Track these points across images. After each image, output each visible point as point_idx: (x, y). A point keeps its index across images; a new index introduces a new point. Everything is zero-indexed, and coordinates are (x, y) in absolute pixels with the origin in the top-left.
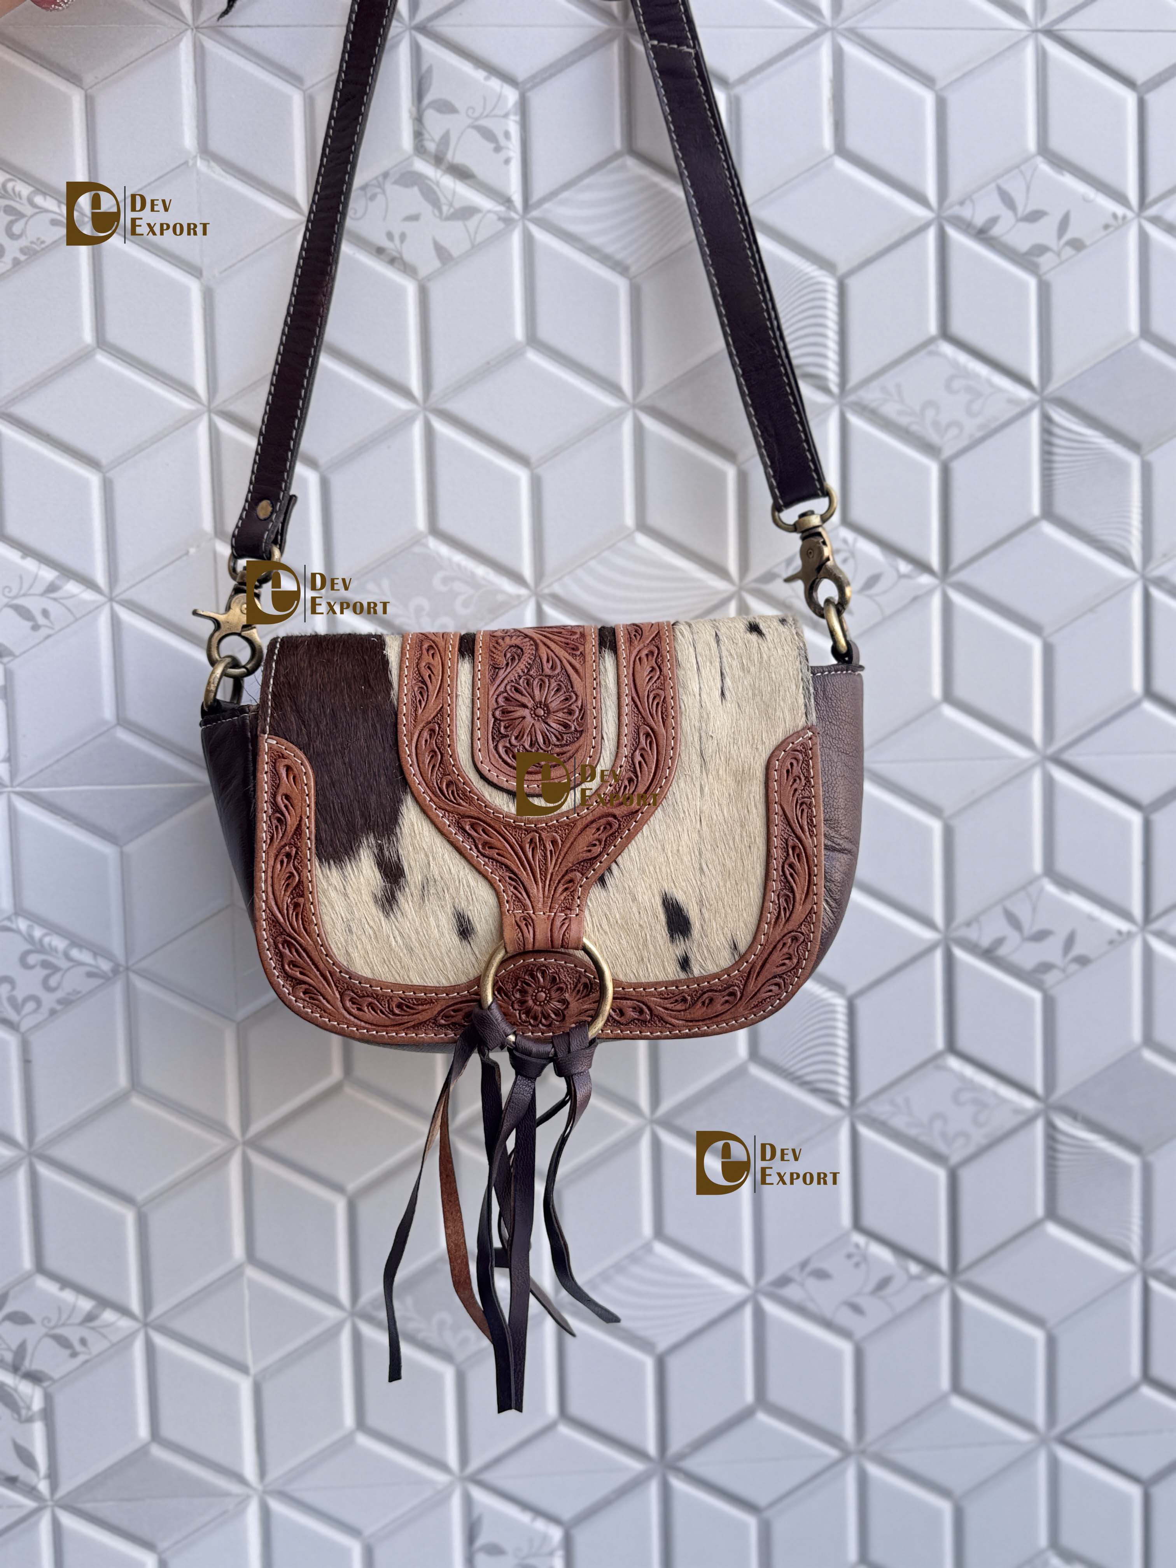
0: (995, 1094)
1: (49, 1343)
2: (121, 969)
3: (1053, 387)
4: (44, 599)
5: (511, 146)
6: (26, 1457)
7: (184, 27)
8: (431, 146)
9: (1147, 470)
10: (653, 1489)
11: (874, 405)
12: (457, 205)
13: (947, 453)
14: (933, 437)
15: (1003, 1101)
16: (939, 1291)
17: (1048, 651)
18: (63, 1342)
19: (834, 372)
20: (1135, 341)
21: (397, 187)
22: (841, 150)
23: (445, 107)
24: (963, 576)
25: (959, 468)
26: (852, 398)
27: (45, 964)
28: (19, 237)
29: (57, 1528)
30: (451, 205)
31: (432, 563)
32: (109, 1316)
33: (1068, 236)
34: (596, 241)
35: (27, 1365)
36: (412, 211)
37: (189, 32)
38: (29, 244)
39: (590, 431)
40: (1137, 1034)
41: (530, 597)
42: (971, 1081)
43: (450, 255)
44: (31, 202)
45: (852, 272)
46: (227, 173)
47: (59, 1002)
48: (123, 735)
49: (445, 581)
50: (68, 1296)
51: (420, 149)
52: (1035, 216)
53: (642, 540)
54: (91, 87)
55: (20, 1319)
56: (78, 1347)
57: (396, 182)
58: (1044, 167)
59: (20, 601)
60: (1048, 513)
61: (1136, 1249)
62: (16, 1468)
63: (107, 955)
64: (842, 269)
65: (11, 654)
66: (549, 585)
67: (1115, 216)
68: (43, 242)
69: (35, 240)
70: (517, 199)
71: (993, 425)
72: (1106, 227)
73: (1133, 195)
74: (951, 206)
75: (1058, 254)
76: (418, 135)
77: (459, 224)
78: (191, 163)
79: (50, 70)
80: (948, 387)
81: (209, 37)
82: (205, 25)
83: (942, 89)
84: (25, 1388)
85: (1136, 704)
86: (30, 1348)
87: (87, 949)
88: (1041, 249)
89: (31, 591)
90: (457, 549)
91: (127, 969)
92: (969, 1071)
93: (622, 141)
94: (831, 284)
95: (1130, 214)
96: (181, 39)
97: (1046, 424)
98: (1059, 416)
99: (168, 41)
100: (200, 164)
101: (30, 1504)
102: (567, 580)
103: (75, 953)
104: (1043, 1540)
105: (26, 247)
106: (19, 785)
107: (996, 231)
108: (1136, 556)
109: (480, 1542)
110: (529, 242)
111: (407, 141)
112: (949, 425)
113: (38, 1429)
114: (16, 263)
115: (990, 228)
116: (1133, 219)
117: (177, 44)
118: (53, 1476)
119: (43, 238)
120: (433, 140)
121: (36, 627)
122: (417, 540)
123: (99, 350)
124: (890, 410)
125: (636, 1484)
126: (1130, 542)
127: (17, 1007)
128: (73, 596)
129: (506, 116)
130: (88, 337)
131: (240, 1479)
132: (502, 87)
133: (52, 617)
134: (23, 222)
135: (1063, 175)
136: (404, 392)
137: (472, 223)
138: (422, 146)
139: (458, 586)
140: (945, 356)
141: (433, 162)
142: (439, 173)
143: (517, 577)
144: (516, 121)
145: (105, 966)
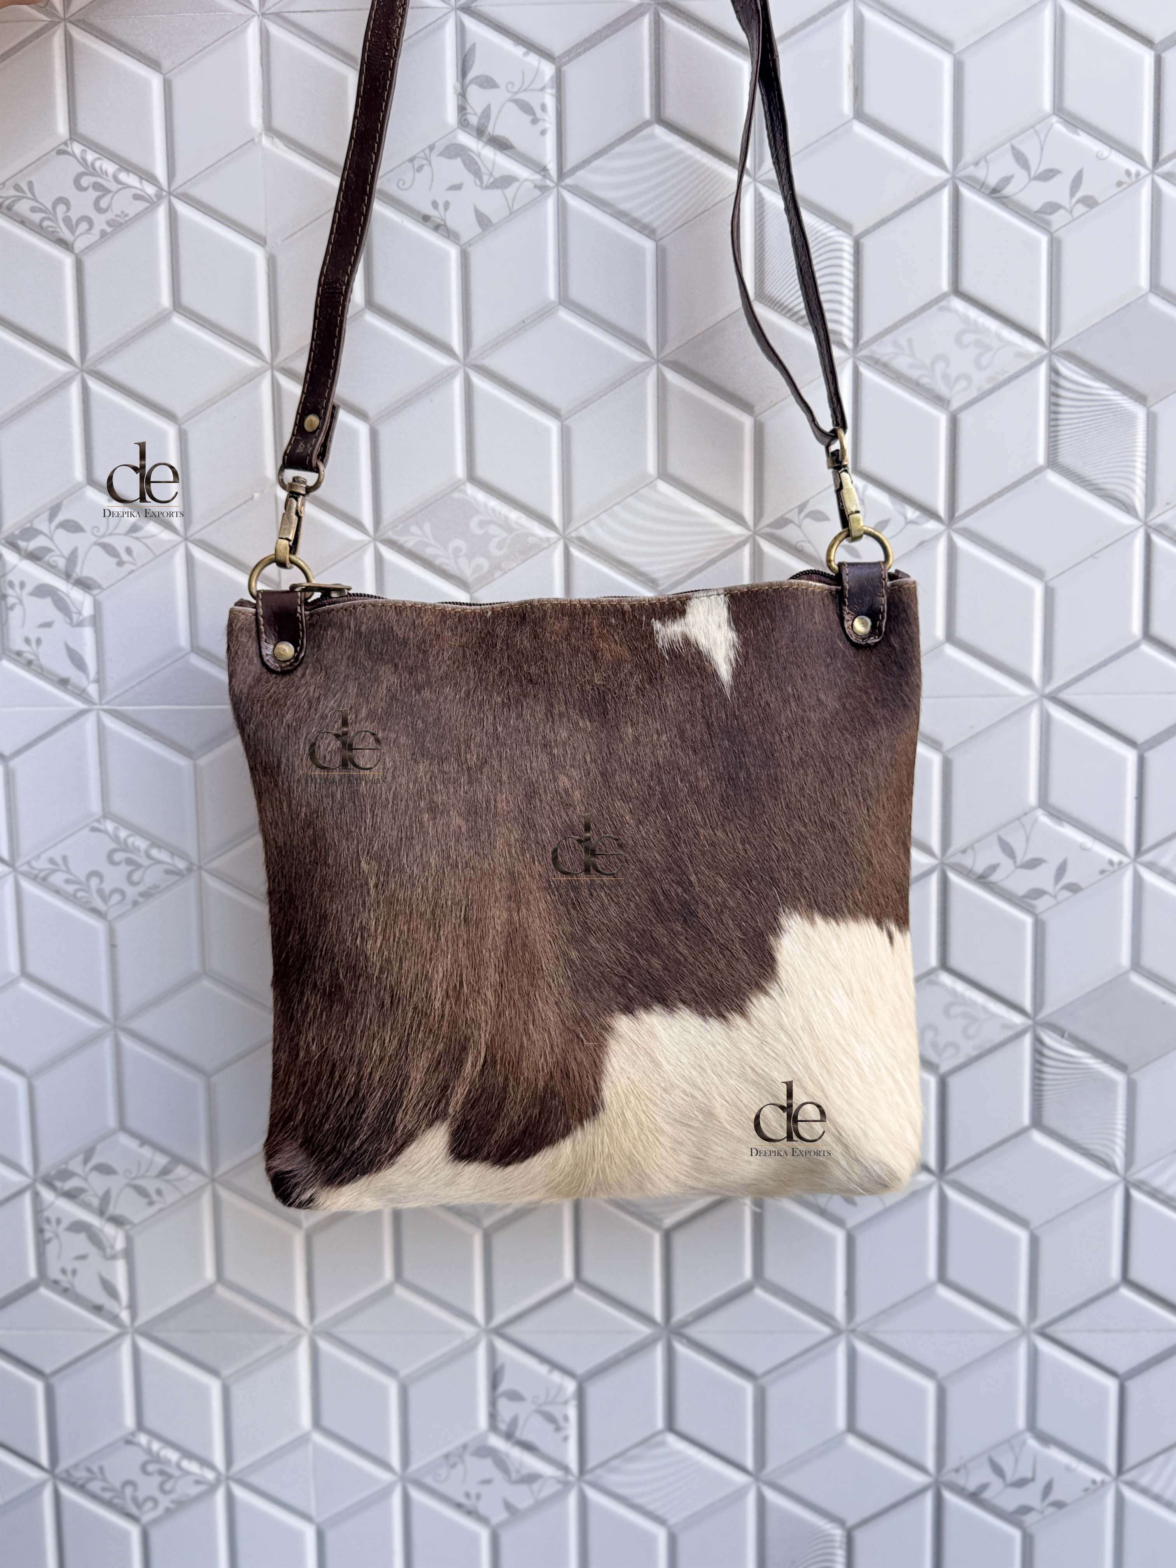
0: (985, 1009)
1: (130, 1193)
2: (195, 868)
3: (1061, 341)
4: (126, 538)
5: (547, 118)
6: (110, 1290)
7: (251, 13)
8: (474, 120)
9: (1152, 421)
10: (659, 1352)
11: (885, 359)
12: (497, 175)
13: (955, 405)
14: (942, 389)
15: (993, 1016)
16: (928, 1187)
17: (1049, 595)
18: (142, 1192)
19: (848, 327)
20: (1146, 294)
21: (442, 159)
22: (859, 114)
23: (487, 83)
24: (968, 522)
25: (966, 420)
26: (865, 352)
27: (129, 862)
28: (105, 211)
29: (136, 1352)
30: (491, 175)
31: (469, 508)
32: (181, 1171)
33: (1079, 195)
34: (625, 206)
35: (111, 1210)
36: (457, 182)
37: (256, 18)
38: (113, 217)
39: (616, 384)
40: (1125, 960)
41: (559, 539)
42: (962, 996)
43: (490, 221)
44: (116, 179)
45: (867, 232)
46: (290, 148)
47: (142, 895)
48: (196, 661)
49: (482, 524)
50: (146, 1152)
51: (463, 123)
52: (1048, 175)
53: (663, 487)
54: (169, 72)
55: (105, 1170)
56: (155, 1197)
57: (441, 154)
58: (1059, 127)
59: (106, 540)
60: (1053, 462)
61: (1119, 1161)
62: (101, 1297)
63: (183, 856)
64: (858, 230)
65: (99, 587)
66: (576, 529)
67: (1128, 173)
68: (127, 215)
69: (119, 213)
70: (552, 167)
71: (1001, 378)
72: (1119, 184)
73: (1147, 153)
74: (965, 168)
75: (1071, 212)
76: (462, 109)
77: (498, 192)
78: (256, 139)
79: (133, 57)
80: (958, 340)
81: (274, 22)
82: (270, 11)
83: (959, 53)
84: (109, 1230)
85: (1135, 646)
86: (114, 1194)
87: (166, 849)
88: (1053, 207)
89: (116, 531)
90: (492, 495)
91: (200, 868)
92: (960, 987)
93: (651, 110)
94: (847, 244)
95: (1143, 171)
96: (248, 26)
97: (1053, 375)
98: (1066, 369)
99: (238, 27)
100: (265, 141)
101: (113, 1330)
102: (593, 524)
103: (154, 852)
104: (1021, 1422)
105: (113, 220)
106: (107, 703)
107: (1009, 190)
108: (1139, 504)
109: (503, 1387)
110: (562, 209)
111: (451, 116)
112: (958, 378)
113: (120, 1265)
114: (103, 234)
115: (1004, 188)
116: (1146, 176)
117: (244, 30)
118: (132, 1306)
119: (126, 212)
120: (476, 114)
121: (121, 563)
122: (456, 487)
123: (175, 313)
124: (901, 363)
125: (642, 1347)
126: (1134, 491)
127: (105, 899)
128: (153, 536)
129: (543, 89)
130: (166, 300)
131: (294, 1321)
132: (539, 62)
133: (135, 553)
134: (109, 196)
135: (1078, 134)
136: (447, 349)
137: (510, 191)
138: (466, 120)
139: (493, 530)
140: (956, 312)
141: (475, 134)
142: (481, 144)
143: (547, 522)
144: (552, 95)
145: (181, 865)
